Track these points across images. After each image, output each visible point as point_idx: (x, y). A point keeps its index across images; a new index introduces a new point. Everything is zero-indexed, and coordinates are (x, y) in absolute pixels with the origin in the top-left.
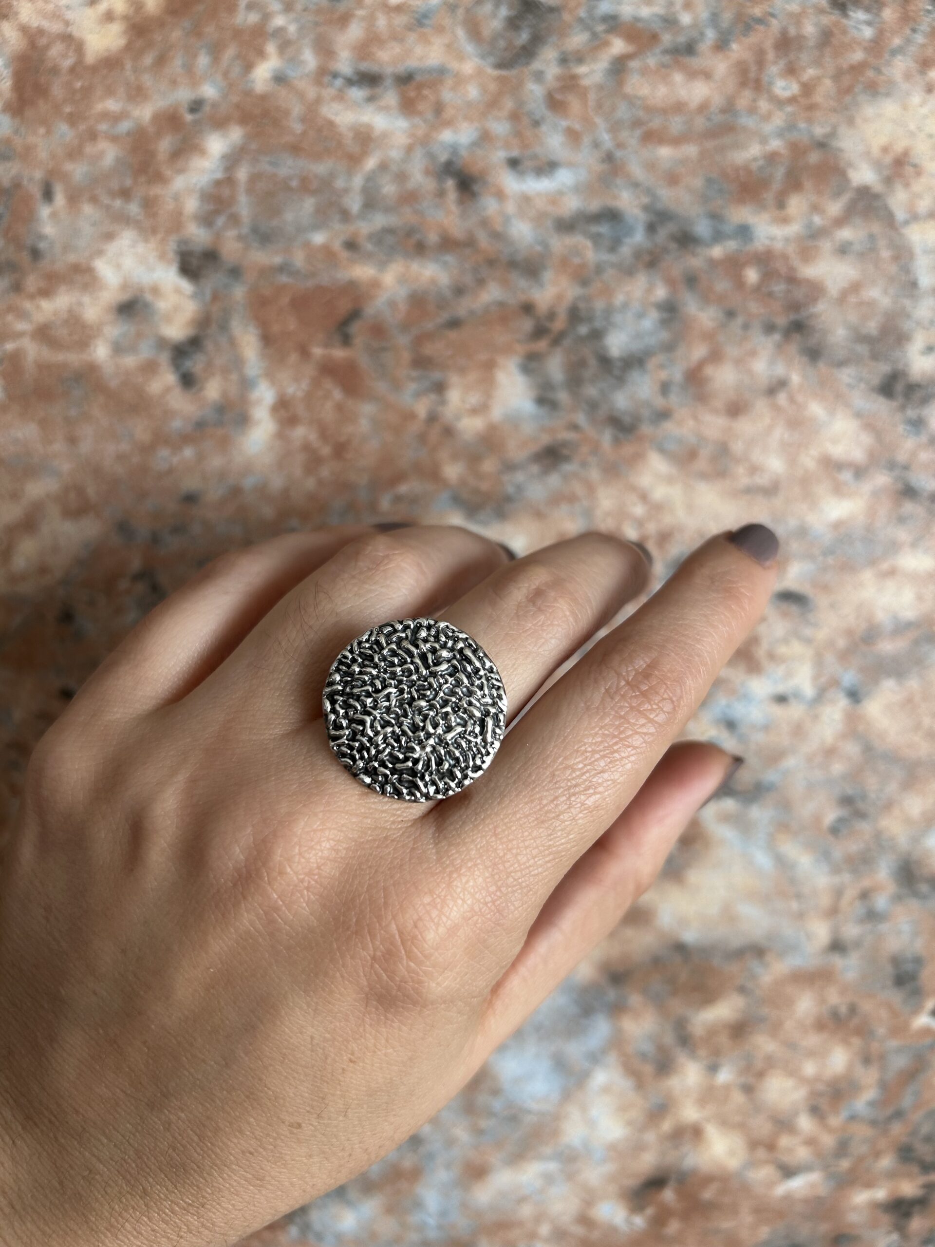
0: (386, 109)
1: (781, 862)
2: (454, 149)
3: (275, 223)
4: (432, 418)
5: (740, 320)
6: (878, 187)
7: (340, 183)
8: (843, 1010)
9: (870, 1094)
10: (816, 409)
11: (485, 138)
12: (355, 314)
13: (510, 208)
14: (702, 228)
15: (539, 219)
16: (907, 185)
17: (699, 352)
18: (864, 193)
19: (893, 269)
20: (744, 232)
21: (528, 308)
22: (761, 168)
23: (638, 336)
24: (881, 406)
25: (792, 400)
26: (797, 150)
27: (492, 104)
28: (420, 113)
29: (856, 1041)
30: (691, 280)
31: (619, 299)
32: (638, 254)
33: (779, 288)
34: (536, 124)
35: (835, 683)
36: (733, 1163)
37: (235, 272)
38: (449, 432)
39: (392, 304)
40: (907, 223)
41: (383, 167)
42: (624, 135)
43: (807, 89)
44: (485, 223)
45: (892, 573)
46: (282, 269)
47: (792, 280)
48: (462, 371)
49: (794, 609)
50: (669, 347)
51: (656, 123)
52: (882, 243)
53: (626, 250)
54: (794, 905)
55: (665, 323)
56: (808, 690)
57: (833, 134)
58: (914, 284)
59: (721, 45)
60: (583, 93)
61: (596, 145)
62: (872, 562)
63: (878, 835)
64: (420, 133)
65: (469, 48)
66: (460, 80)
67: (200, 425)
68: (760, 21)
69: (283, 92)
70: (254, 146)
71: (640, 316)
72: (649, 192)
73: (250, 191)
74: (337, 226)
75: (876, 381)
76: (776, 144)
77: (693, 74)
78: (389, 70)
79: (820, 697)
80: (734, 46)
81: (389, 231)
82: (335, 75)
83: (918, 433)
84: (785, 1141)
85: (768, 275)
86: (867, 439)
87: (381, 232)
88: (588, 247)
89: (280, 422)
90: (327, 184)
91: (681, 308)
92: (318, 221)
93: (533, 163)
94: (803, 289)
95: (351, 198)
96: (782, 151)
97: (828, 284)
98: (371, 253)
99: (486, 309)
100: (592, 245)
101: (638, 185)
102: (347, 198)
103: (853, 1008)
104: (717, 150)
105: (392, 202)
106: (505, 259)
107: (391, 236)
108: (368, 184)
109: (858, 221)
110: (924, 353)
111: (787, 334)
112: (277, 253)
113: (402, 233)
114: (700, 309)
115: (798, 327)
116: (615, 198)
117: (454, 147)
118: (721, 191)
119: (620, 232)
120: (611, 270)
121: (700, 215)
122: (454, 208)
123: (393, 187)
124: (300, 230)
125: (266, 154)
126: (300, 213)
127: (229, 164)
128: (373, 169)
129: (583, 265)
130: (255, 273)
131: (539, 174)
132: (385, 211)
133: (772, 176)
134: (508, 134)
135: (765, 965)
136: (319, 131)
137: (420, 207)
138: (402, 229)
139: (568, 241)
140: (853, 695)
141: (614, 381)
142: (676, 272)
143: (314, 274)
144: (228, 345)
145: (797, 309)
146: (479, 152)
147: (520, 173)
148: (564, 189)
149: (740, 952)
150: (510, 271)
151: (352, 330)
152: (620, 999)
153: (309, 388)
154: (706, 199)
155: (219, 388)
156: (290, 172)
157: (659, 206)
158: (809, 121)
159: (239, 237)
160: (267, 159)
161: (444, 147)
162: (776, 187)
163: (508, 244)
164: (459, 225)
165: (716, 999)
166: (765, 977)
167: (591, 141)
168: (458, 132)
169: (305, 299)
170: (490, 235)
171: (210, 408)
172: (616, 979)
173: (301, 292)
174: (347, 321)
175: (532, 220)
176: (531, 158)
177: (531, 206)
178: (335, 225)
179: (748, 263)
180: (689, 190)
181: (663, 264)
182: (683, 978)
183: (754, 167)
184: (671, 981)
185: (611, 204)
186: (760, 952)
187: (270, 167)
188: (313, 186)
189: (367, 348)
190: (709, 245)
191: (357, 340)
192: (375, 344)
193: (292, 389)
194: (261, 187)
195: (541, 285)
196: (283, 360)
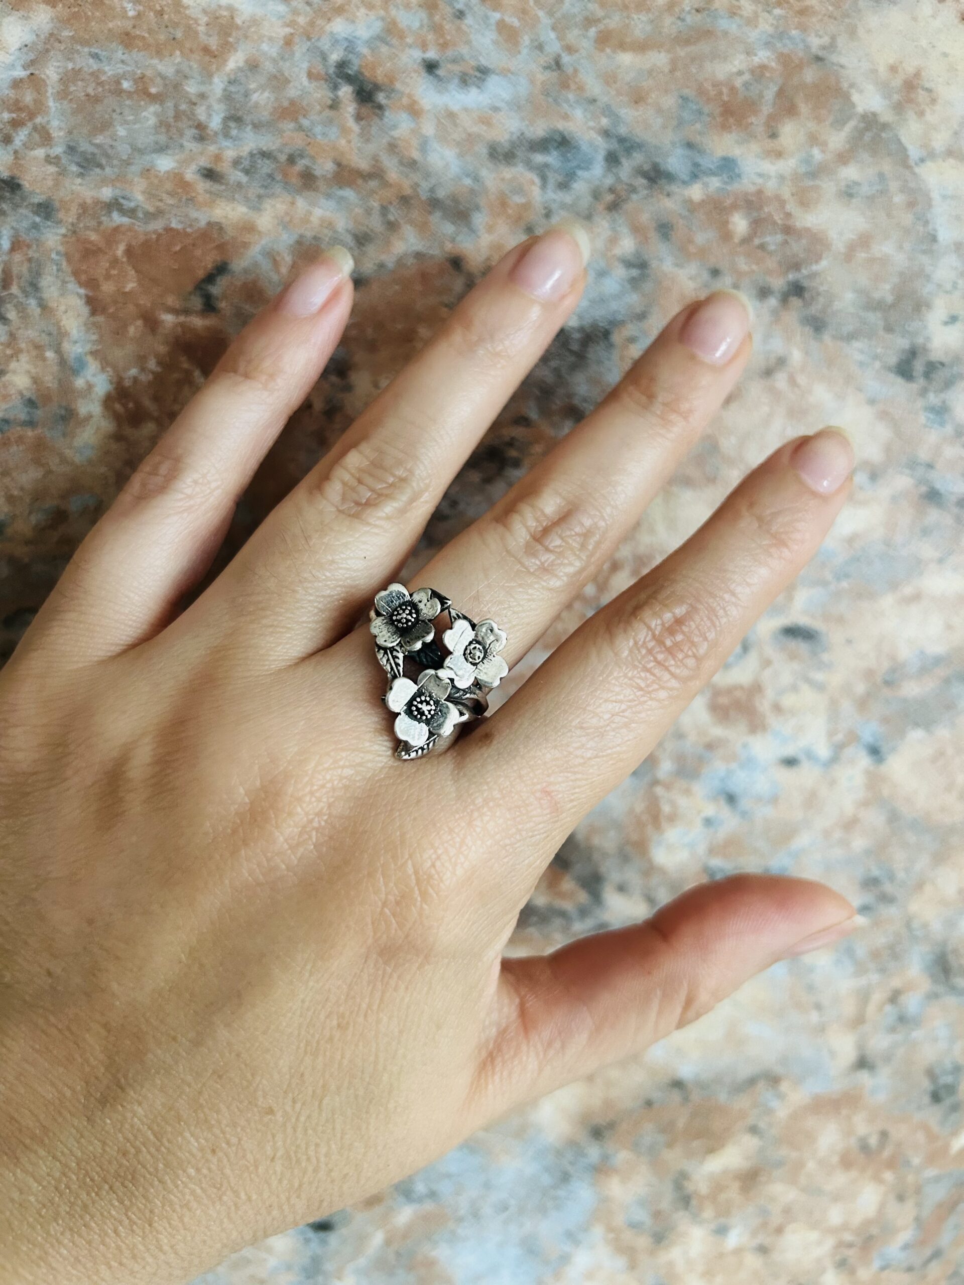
1: (796, 967)
2: (350, 45)
3: (99, 139)
5: (728, 279)
6: (887, 116)
7: (191, 88)
8: (873, 1141)
9: (905, 1236)
10: (822, 395)
11: (391, 31)
12: (222, 268)
13: (429, 129)
14: (675, 162)
15: (467, 143)
18: (870, 121)
19: (907, 219)
20: (728, 166)
21: (456, 264)
22: (746, 85)
23: (601, 300)
24: (898, 388)
25: (792, 381)
26: (789, 64)
29: (888, 1176)
30: (665, 229)
32: (596, 195)
33: (773, 240)
34: (460, 14)
35: (852, 737)
37: (46, 210)
39: (272, 256)
40: (922, 160)
41: (253, 66)
42: (573, 35)
44: (392, 147)
45: (916, 597)
46: (114, 205)
47: (788, 230)
48: (371, 346)
49: (802, 647)
50: (642, 317)
51: (614, 22)
52: (894, 186)
53: (580, 187)
54: (815, 1017)
55: (635, 283)
56: (823, 751)
57: (832, 46)
58: (934, 239)
61: (539, 46)
62: (894, 586)
63: (909, 922)
64: (302, 20)
67: (2, 424)
70: (66, 33)
71: (601, 274)
72: (608, 111)
73: (63, 95)
74: (191, 146)
75: (893, 360)
76: (763, 56)
79: (834, 759)
81: (265, 155)
83: (942, 424)
85: (757, 224)
86: (883, 432)
87: (252, 155)
88: (533, 183)
89: (117, 417)
90: (175, 87)
91: (654, 264)
92: (162, 138)
93: (456, 68)
94: (804, 241)
95: (209, 107)
96: (773, 64)
97: (833, 235)
98: (239, 185)
99: (400, 262)
100: (537, 180)
101: (595, 101)
102: (204, 108)
103: (884, 1135)
104: (693, 60)
105: (265, 115)
106: (424, 196)
107: (267, 162)
108: (232, 89)
109: (865, 156)
110: (946, 323)
111: (785, 299)
112: (104, 181)
113: (283, 158)
114: (677, 265)
115: (797, 290)
116: (566, 117)
117: (350, 41)
118: (700, 112)
119: (574, 164)
120: (563, 213)
121: (673, 144)
122: (351, 123)
123: (266, 94)
124: (139, 151)
125: (85, 43)
126: (137, 126)
127: (32, 56)
128: (240, 69)
129: (527, 206)
130: (74, 210)
131: (465, 81)
132: (257, 126)
133: (761, 96)
134: (422, 26)
135: (781, 1097)
136: (161, 13)
137: (305, 123)
138: (281, 151)
139: (508, 173)
140: (875, 751)
141: (572, 359)
142: (645, 218)
143: (159, 213)
144: (39, 310)
145: (796, 266)
146: (384, 49)
147: (439, 79)
148: (497, 105)
149: (752, 1082)
150: (430, 213)
151: (215, 290)
152: (605, 1158)
153: (159, 369)
154: (680, 123)
155: (28, 372)
156: (120, 69)
157: (623, 130)
158: (803, 28)
159: (48, 160)
160: (86, 50)
161: (337, 41)
162: (766, 109)
163: (427, 175)
164: (359, 149)
165: (723, 1146)
166: (782, 1112)
167: (532, 41)
168: (353, 22)
169: (147, 245)
170: (401, 163)
171: (16, 401)
172: (597, 1133)
173: (142, 238)
174: (210, 278)
175: (458, 144)
176: (454, 61)
177: (456, 125)
178: (186, 144)
179: (734, 207)
180: (659, 111)
181: (628, 207)
182: (681, 1123)
183: (738, 82)
184: (667, 1128)
185: (561, 125)
186: (773, 1080)
187: (91, 61)
188: (153, 90)
189: (239, 313)
190: (685, 183)
191: (222, 306)
192: (249, 309)
193: (133, 372)
194: (77, 89)
195: (473, 231)
196: (119, 332)
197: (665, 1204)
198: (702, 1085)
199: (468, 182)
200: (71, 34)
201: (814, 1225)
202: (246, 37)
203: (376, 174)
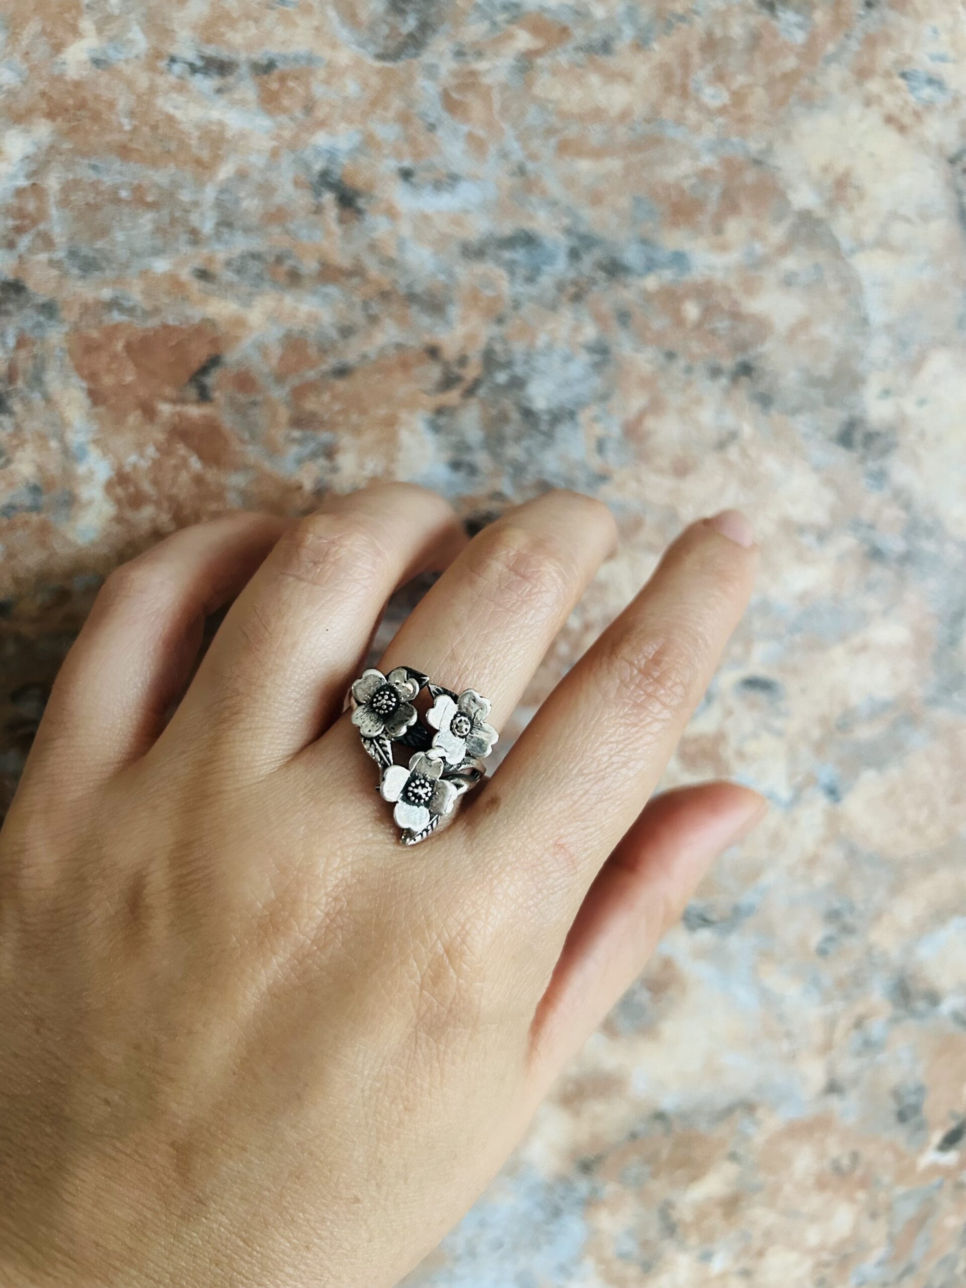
0: (243, 102)
1: (767, 997)
2: (332, 155)
3: (99, 244)
4: (321, 489)
5: (682, 362)
6: (820, 212)
7: (185, 196)
8: (845, 1162)
9: (879, 1252)
10: (771, 464)
11: (369, 143)
12: (214, 361)
14: (632, 256)
15: (441, 242)
16: (851, 209)
17: (638, 401)
18: (806, 218)
19: (841, 304)
20: (679, 260)
21: (433, 352)
22: (693, 187)
23: (567, 384)
24: (840, 457)
25: (744, 454)
26: (732, 167)
27: (377, 102)
28: (285, 111)
29: (861, 1195)
30: (624, 317)
31: (542, 340)
32: (560, 287)
33: (722, 324)
34: (432, 128)
35: (811, 780)
37: (49, 309)
39: (263, 349)
40: (853, 252)
41: (242, 175)
42: (536, 144)
43: (739, 98)
44: (373, 247)
45: (864, 648)
46: (114, 304)
47: (736, 316)
48: (357, 431)
49: (761, 697)
50: (604, 397)
51: (573, 131)
52: (828, 275)
53: (546, 280)
54: (785, 1046)
55: (598, 367)
56: (785, 793)
57: (769, 150)
58: (865, 321)
59: (641, 45)
60: (486, 95)
61: (504, 155)
62: (843, 637)
63: (869, 951)
64: (287, 134)
65: (344, 34)
66: (334, 73)
67: (9, 510)
68: (682, 18)
69: (104, 79)
70: (67, 146)
71: (567, 359)
72: (569, 211)
73: (64, 203)
74: (186, 249)
75: (834, 429)
76: (708, 160)
77: (611, 77)
78: (242, 57)
79: (796, 799)
80: (656, 46)
81: (255, 256)
82: (173, 60)
83: (881, 488)
85: (709, 311)
86: (829, 497)
87: (242, 257)
88: (502, 277)
89: (118, 502)
90: (169, 196)
91: (615, 349)
92: (159, 243)
93: (430, 176)
94: (750, 326)
95: (202, 214)
96: (717, 168)
97: (776, 319)
98: (231, 285)
99: (382, 352)
100: (506, 275)
101: (556, 203)
102: (196, 215)
103: (855, 1157)
104: (644, 165)
105: (254, 220)
106: (402, 291)
107: (257, 263)
108: (223, 197)
109: (802, 249)
110: (881, 397)
111: (735, 378)
112: (105, 283)
113: (272, 259)
114: (635, 350)
115: (746, 370)
116: (530, 217)
117: (331, 152)
118: (652, 212)
119: (539, 259)
120: (531, 305)
121: (629, 240)
122: (335, 227)
123: (255, 201)
124: (135, 254)
125: (85, 155)
126: (135, 232)
127: (33, 167)
128: (229, 179)
129: (497, 299)
130: (76, 309)
131: (437, 187)
132: (247, 230)
133: (706, 197)
134: (397, 139)
135: (758, 1123)
136: (155, 128)
137: (291, 227)
138: (269, 253)
139: (479, 268)
140: (833, 793)
141: (541, 438)
143: (156, 311)
144: (43, 403)
145: (744, 348)
146: (363, 160)
147: (415, 186)
148: (469, 207)
149: (728, 1112)
150: (409, 307)
151: (210, 380)
152: (594, 1191)
153: (157, 456)
154: (635, 222)
155: (33, 461)
156: (118, 179)
157: (582, 229)
158: (743, 135)
159: (52, 263)
160: (86, 161)
161: (319, 153)
162: (712, 207)
163: (405, 272)
164: (341, 249)
165: (704, 1174)
166: (759, 1138)
167: (498, 150)
168: (334, 135)
169: (145, 342)
170: (381, 262)
171: (22, 488)
172: (586, 1167)
173: (140, 334)
174: (204, 370)
175: (433, 243)
176: (428, 170)
177: (430, 227)
178: (181, 248)
179: (686, 296)
180: (615, 211)
181: (590, 297)
182: (665, 1153)
183: (686, 185)
184: (651, 1159)
185: (526, 225)
186: (750, 1108)
187: (91, 172)
188: (150, 199)
189: (232, 402)
190: (641, 275)
191: (217, 395)
192: (242, 398)
193: (133, 458)
194: (78, 198)
195: (448, 323)
196: (119, 421)
197: (653, 1233)
198: (685, 1116)
200: (71, 146)
201: (793, 1247)
202: (236, 150)
203: (357, 271)
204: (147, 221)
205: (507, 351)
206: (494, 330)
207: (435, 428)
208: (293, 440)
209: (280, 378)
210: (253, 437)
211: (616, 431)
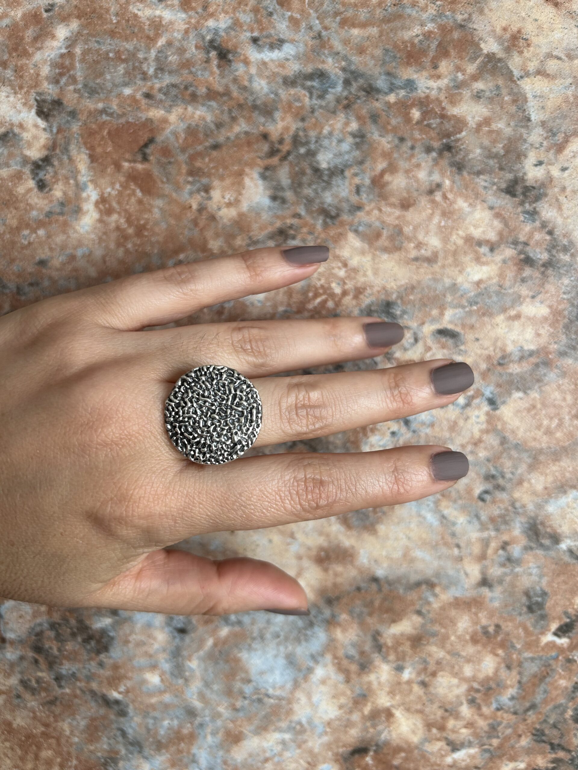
0: (172, 6)
1: (445, 521)
2: (216, 31)
3: (98, 81)
4: (201, 209)
5: (408, 143)
6: (501, 55)
7: (141, 55)
8: (491, 629)
9: (511, 691)
10: (462, 204)
11: (236, 24)
12: (151, 141)
13: (253, 70)
14: (381, 83)
15: (272, 77)
16: (521, 53)
17: (381, 165)
18: (491, 58)
19: (513, 109)
20: (410, 85)
21: (265, 136)
22: (421, 42)
23: (340, 154)
24: (507, 200)
25: (445, 197)
26: (445, 29)
27: (241, 2)
28: (193, 9)
29: (500, 652)
30: (374, 117)
31: (325, 131)
32: (338, 101)
33: (434, 122)
34: (271, 14)
35: (479, 394)
36: (415, 739)
37: (73, 114)
38: (213, 218)
39: (175, 134)
40: (522, 77)
41: (169, 44)
42: (328, 21)
44: (235, 80)
45: (518, 317)
46: (104, 111)
47: (443, 116)
48: (222, 178)
49: (449, 341)
50: (361, 163)
51: (350, 13)
52: (504, 91)
53: (330, 97)
54: (456, 551)
55: (358, 146)
57: (469, 19)
58: (529, 120)
61: (310, 27)
62: (504, 310)
63: (514, 503)
64: (193, 21)
67: (49, 214)
70: (85, 32)
71: (340, 141)
72: (345, 58)
73: (82, 61)
74: (139, 82)
75: (504, 186)
76: (430, 26)
79: (469, 405)
81: (174, 86)
83: (534, 221)
84: (451, 723)
85: (425, 114)
86: (497, 224)
87: (167, 86)
88: (305, 96)
89: (101, 211)
90: (133, 55)
91: (369, 135)
92: (127, 79)
93: (268, 41)
94: (452, 122)
95: (149, 64)
96: (436, 30)
97: (469, 118)
98: (161, 101)
99: (237, 136)
100: (307, 94)
101: (339, 53)
102: (146, 65)
103: (498, 627)
104: (391, 30)
105: (174, 67)
106: (250, 104)
107: (175, 89)
108: (160, 55)
109: (488, 77)
110: (536, 165)
111: (440, 153)
112: (100, 100)
113: (182, 87)
114: (380, 136)
115: (448, 148)
116: (323, 62)
117: (216, 30)
118: (395, 57)
119: (327, 85)
120: (321, 110)
121: (380, 73)
122: (215, 69)
123: (175, 57)
124: (115, 86)
125: (94, 36)
126: (115, 74)
127: (69, 43)
128: (163, 46)
129: (302, 108)
130: (86, 114)
131: (272, 47)
132: (170, 72)
133: (429, 47)
134: (251, 21)
135: (436, 595)
136: (128, 21)
137: (194, 70)
138: (181, 84)
139: (292, 91)
140: (492, 402)
141: (324, 184)
142: (364, 112)
143: (124, 114)
144: (67, 161)
145: (448, 136)
146: (233, 33)
147: (259, 46)
148: (289, 57)
149: (418, 584)
150: (253, 112)
151: (148, 151)
152: (333, 616)
153: (120, 189)
154: (384, 63)
155: (62, 190)
156: (109, 47)
157: (353, 67)
158: (454, 11)
159: (75, 91)
160: (94, 39)
161: (210, 30)
162: (431, 54)
163: (252, 93)
164: (219, 81)
165: (401, 620)
166: (436, 605)
167: (307, 25)
168: (218, 20)
169: (118, 130)
170: (239, 88)
171: (55, 203)
172: (329, 602)
173: (115, 127)
174: (146, 145)
175: (268, 77)
176: (267, 37)
177: (267, 68)
178: (137, 82)
179: (413, 105)
180: (373, 57)
181: (356, 106)
182: (377, 603)
183: (416, 41)
184: (369, 604)
185: (320, 66)
186: (431, 585)
187: (96, 44)
188: (123, 57)
189: (159, 162)
190: (386, 94)
191: (151, 158)
192: (164, 160)
193: (109, 190)
194: (89, 57)
195: (274, 120)
196: (103, 171)
197: (367, 647)
198: (390, 583)
199: (272, 96)
200: (88, 32)
201: (455, 675)
202: (167, 30)
203: (227, 93)
204: (121, 69)
205: (306, 136)
206: (300, 124)
207: (263, 177)
208: (189, 182)
209: (183, 150)
210: (168, 180)
211: (367, 182)
